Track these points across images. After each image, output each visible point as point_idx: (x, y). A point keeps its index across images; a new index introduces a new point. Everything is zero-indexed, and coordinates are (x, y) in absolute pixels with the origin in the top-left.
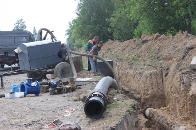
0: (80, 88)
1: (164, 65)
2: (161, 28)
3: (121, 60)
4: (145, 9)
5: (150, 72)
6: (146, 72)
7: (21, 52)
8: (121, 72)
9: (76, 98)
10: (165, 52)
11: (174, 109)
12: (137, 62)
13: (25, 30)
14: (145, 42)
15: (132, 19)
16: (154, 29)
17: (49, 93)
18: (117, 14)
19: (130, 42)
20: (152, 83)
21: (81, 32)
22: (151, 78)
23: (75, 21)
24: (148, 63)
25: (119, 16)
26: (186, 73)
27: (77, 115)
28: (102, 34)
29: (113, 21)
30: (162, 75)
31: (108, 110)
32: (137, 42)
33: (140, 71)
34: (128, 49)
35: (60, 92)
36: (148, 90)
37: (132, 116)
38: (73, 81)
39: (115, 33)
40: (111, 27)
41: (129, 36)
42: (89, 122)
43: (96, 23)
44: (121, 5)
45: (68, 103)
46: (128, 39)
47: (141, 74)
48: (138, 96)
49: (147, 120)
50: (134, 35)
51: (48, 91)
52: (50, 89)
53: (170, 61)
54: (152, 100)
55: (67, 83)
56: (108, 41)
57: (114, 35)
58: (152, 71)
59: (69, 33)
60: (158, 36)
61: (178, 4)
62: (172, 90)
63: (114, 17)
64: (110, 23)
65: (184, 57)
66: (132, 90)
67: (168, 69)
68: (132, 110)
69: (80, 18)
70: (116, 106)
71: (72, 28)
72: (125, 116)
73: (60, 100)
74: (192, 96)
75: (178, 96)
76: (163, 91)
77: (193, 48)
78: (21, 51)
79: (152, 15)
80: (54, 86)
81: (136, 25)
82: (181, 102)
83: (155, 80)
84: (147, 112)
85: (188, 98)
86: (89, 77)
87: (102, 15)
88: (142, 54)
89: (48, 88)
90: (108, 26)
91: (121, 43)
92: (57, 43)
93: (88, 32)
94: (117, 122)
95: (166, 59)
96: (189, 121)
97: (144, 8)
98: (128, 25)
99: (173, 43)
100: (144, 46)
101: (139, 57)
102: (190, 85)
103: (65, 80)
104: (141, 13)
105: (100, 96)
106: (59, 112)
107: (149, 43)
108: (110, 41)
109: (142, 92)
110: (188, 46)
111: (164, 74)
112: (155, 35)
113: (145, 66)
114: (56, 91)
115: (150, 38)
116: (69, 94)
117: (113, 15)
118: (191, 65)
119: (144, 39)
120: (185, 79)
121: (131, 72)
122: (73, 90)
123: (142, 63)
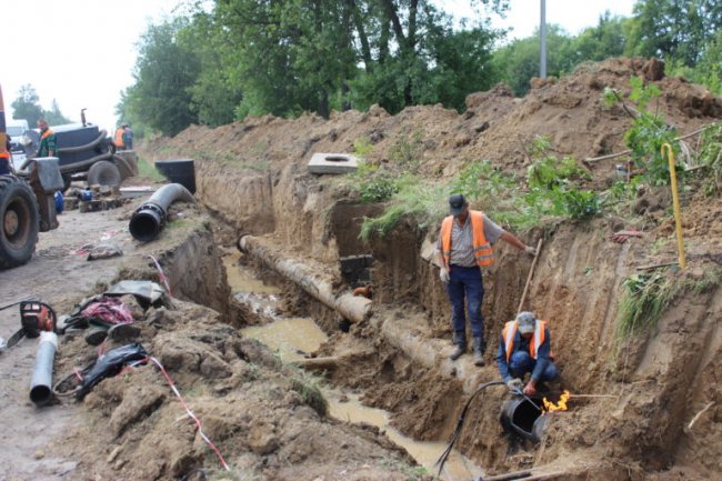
0: (129, 202)
1: (273, 168)
2: (279, 106)
3: (207, 159)
4: (251, 73)
5: (251, 178)
6: (245, 179)
7: (31, 144)
8: (207, 179)
9: (122, 217)
10: (278, 147)
11: (284, 236)
12: (233, 163)
13: (37, 104)
14: (249, 128)
15: (229, 88)
16: (269, 108)
17: (78, 211)
18: (204, 79)
19: (226, 129)
20: (253, 197)
21: (140, 110)
22: (253, 188)
23: (130, 90)
24: (249, 164)
25: (208, 81)
26: (301, 179)
27: (120, 238)
28: (179, 114)
29: (197, 91)
30: (270, 183)
31: (166, 230)
32: (237, 130)
33: (236, 176)
34: (222, 140)
35: (96, 207)
36: (247, 208)
37: (204, 239)
38: (117, 191)
39: (201, 111)
40: (194, 102)
41: (227, 118)
42: (137, 246)
43: (169, 94)
44: (213, 63)
45: (108, 223)
46: (224, 124)
47: (236, 181)
48: (230, 217)
49: (242, 254)
50: (236, 117)
51: (77, 208)
52: (80, 203)
53: (282, 161)
54: (253, 225)
55: (108, 194)
56: (189, 125)
57: (199, 115)
58: (255, 176)
59: (122, 110)
60: (270, 120)
61: (302, 64)
62: (285, 207)
63: (200, 84)
64: (192, 95)
65: (304, 154)
66: (224, 209)
67: (279, 174)
68: (203, 230)
69: (139, 85)
70: (179, 225)
71: (127, 101)
72: (191, 238)
73: (96, 219)
74: (307, 213)
75: (289, 215)
76: (271, 209)
77: (319, 139)
78: (30, 141)
79: (264, 83)
80: (87, 199)
81: (238, 99)
82: (293, 224)
83: (259, 192)
84: (243, 242)
85: (303, 216)
86: (147, 185)
87: (180, 81)
88: (243, 149)
89: (76, 202)
90: (189, 100)
91: (212, 131)
92: (92, 129)
93: (154, 109)
94: (177, 244)
95: (277, 157)
96: (302, 252)
97: (249, 70)
98: (225, 100)
99: (291, 131)
100: (247, 136)
101: (237, 154)
102: (305, 198)
103: (106, 189)
104: (245, 78)
105: (153, 209)
106: (92, 235)
107: (255, 131)
108: (193, 126)
109: (238, 212)
110: (312, 136)
111: (273, 181)
112: (266, 118)
113: (246, 170)
114: (90, 207)
115: (258, 122)
116: (111, 210)
117: (198, 81)
118: (309, 167)
119: (249, 124)
120: (299, 189)
121: (222, 179)
122: (118, 204)
123: (241, 163)
